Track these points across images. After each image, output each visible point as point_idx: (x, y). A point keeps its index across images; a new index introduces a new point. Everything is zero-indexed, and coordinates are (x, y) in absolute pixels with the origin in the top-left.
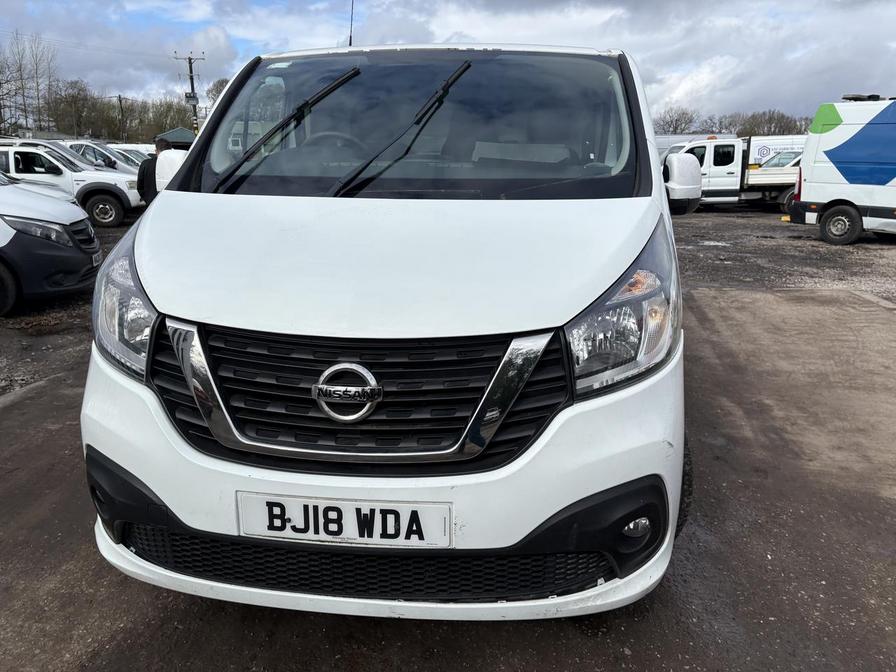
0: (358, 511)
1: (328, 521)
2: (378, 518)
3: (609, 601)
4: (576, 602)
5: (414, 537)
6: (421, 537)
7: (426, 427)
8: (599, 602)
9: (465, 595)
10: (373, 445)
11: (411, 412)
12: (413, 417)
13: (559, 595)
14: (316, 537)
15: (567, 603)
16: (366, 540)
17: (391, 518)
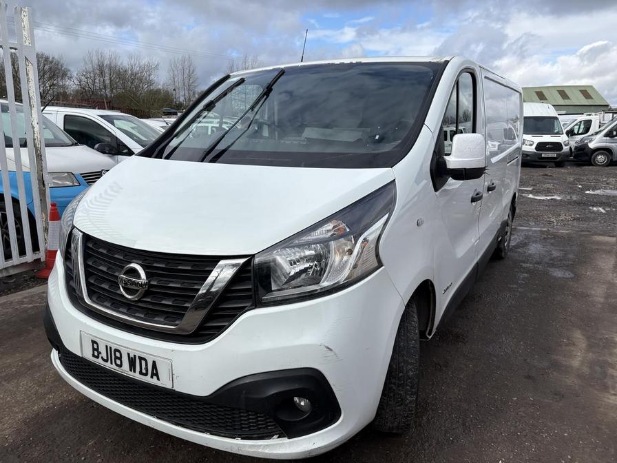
0: (129, 354)
1: (116, 358)
2: (138, 361)
3: (275, 452)
4: (251, 446)
5: (155, 377)
6: (158, 379)
7: (170, 310)
8: (267, 451)
9: (188, 423)
10: (142, 316)
11: (163, 299)
12: (163, 302)
13: (243, 439)
14: (111, 366)
15: (244, 445)
16: (132, 373)
17: (143, 362)
